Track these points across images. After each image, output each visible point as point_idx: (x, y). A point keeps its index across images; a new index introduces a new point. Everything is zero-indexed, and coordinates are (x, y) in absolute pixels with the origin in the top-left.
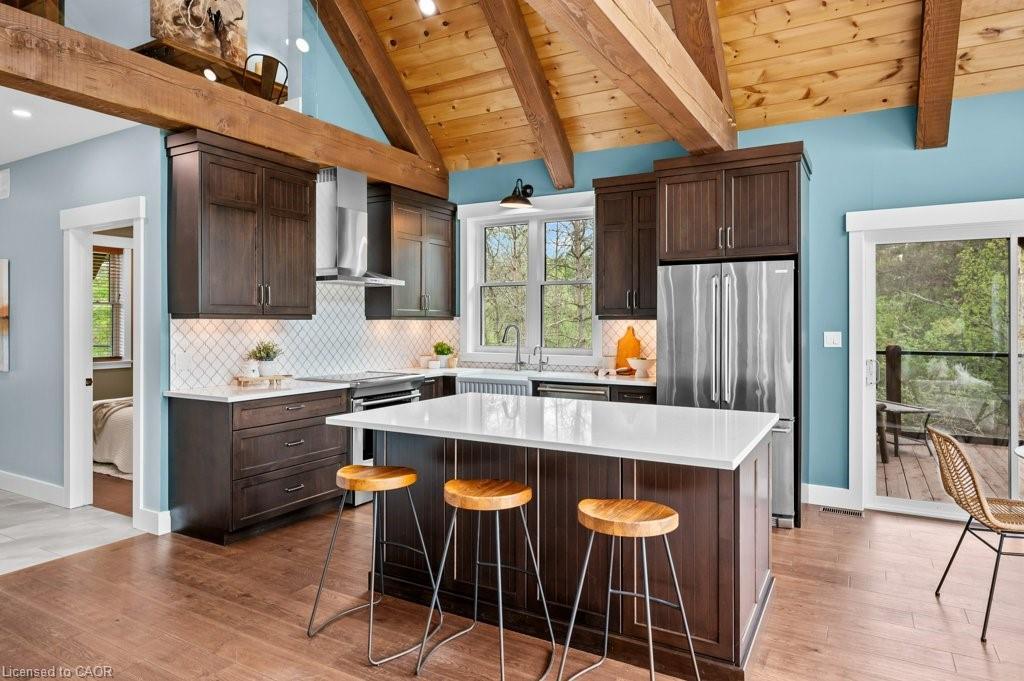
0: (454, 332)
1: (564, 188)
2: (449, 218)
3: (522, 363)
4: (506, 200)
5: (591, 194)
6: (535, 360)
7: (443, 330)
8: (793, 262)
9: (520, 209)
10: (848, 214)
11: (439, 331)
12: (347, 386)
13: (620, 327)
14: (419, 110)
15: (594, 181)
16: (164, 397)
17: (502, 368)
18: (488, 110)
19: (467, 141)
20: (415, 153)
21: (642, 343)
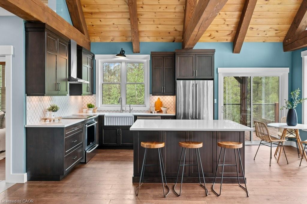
0: (93, 100)
1: (136, 53)
2: (91, 58)
3: (123, 110)
4: (118, 55)
5: (149, 56)
6: (128, 109)
7: (88, 99)
8: (213, 81)
9: (121, 58)
10: (218, 68)
11: (86, 100)
12: (84, 120)
13: (156, 98)
14: (85, 19)
15: (151, 52)
16: (25, 127)
17: (116, 112)
18: (114, 24)
19: (102, 32)
20: (84, 34)
21: (163, 103)
